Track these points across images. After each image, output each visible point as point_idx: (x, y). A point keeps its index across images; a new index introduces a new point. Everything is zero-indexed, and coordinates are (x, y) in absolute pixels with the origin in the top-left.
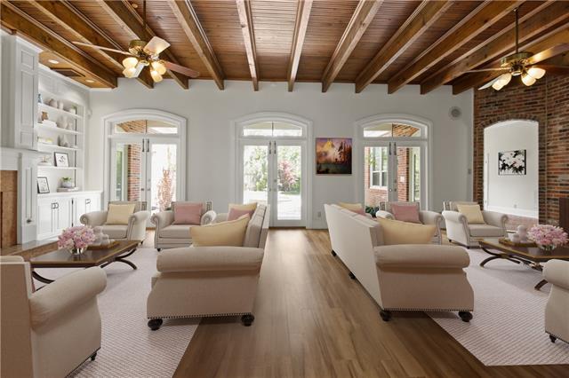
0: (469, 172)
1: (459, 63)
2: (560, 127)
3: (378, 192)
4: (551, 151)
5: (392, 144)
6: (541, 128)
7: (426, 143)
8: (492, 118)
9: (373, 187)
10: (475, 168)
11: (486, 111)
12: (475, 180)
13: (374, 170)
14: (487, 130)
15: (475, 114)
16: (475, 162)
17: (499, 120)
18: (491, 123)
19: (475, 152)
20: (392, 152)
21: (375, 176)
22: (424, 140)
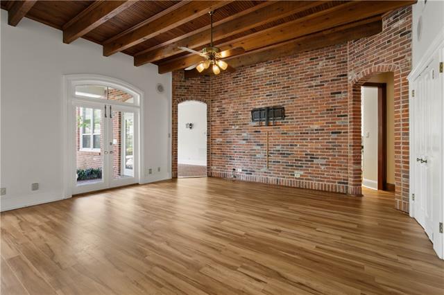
0: (169, 137)
1: (168, 46)
2: (217, 109)
3: (89, 154)
4: (213, 123)
5: (108, 108)
6: (208, 108)
7: (139, 110)
8: (183, 97)
9: (83, 150)
10: (173, 133)
11: (179, 91)
12: (173, 142)
13: (84, 132)
14: (180, 106)
15: (173, 92)
16: (173, 128)
17: (187, 99)
18: (182, 100)
19: (173, 121)
20: (108, 115)
21: (86, 139)
22: (137, 107)
